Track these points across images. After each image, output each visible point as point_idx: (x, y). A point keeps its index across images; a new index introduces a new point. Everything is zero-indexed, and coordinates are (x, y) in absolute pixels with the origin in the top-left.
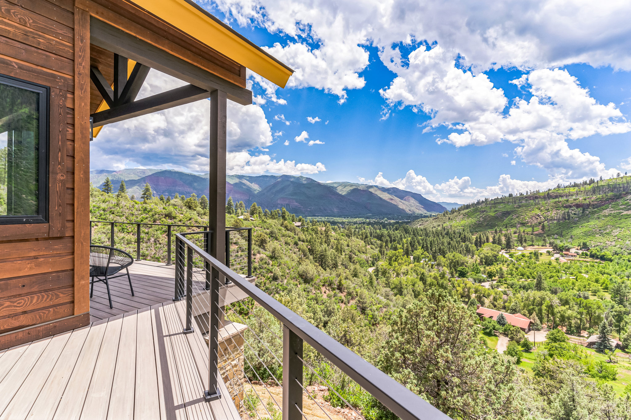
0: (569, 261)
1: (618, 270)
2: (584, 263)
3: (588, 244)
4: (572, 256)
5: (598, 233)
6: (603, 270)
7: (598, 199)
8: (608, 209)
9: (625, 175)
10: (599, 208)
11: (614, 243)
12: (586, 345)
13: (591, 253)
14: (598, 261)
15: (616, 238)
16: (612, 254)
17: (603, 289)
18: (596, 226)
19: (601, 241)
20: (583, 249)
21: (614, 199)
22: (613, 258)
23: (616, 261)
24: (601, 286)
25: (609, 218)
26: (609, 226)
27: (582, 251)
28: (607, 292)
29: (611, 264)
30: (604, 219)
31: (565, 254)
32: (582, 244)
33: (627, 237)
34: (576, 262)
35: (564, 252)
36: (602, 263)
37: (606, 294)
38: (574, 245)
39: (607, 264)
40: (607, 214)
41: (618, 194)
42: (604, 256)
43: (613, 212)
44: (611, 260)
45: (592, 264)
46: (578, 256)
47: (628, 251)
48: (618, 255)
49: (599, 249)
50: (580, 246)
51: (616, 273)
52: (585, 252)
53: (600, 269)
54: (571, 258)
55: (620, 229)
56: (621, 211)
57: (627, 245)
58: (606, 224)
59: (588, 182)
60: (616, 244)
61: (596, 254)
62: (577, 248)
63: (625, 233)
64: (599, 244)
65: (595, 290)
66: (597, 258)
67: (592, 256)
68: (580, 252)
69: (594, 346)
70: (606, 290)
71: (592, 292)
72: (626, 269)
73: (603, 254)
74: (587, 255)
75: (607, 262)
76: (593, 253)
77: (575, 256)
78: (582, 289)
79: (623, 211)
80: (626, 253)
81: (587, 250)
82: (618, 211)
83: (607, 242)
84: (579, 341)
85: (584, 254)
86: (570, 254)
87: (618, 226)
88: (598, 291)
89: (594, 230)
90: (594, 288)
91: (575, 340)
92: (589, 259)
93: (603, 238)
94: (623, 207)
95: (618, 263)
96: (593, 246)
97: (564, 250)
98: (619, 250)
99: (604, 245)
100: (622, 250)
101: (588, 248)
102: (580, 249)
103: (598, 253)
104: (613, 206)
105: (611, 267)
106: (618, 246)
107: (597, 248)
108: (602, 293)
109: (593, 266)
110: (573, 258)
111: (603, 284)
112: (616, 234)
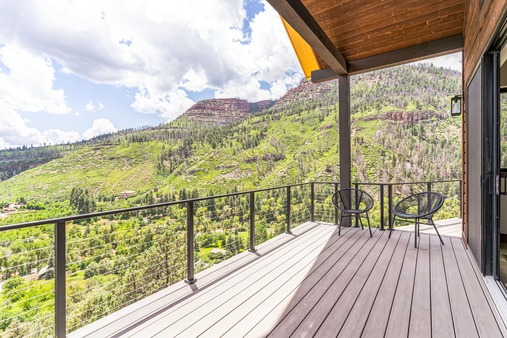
0: (10, 216)
1: (50, 214)
2: (23, 215)
3: (24, 199)
4: (11, 211)
5: (32, 189)
6: (40, 217)
7: (30, 162)
8: (39, 170)
9: (49, 145)
10: (32, 169)
11: (45, 196)
12: (37, 279)
13: (28, 206)
14: (34, 211)
15: (46, 191)
16: (44, 204)
17: (42, 231)
18: (30, 184)
19: (35, 195)
20: (21, 204)
21: (43, 162)
22: (45, 207)
23: (47, 208)
24: (40, 229)
25: (40, 177)
26: (40, 183)
27: (20, 205)
28: (45, 233)
29: (44, 211)
30: (37, 177)
31: (5, 210)
32: (19, 200)
33: (54, 190)
34: (16, 215)
35: (4, 209)
36: (38, 212)
37: (45, 234)
38: (12, 201)
39: (42, 212)
40: (39, 174)
41: (45, 158)
42: (38, 206)
43: (43, 172)
44: (44, 209)
45: (30, 214)
46: (17, 210)
47: (55, 200)
48: (48, 204)
49: (34, 202)
50: (18, 201)
51: (49, 217)
52: (22, 205)
53: (37, 217)
54: (11, 213)
55: (49, 184)
56: (49, 171)
57: (54, 195)
58: (38, 182)
59: (22, 148)
60: (47, 196)
61: (32, 206)
62: (15, 203)
63: (52, 187)
64: (33, 197)
65: (37, 234)
66: (33, 209)
67: (29, 208)
68: (19, 206)
69: (44, 276)
70: (44, 232)
71: (34, 236)
72: (55, 213)
73: (37, 204)
74: (24, 208)
75: (41, 210)
76: (30, 205)
77: (14, 210)
78: (26, 236)
79: (50, 171)
80: (54, 202)
81: (25, 204)
82: (46, 171)
83: (40, 195)
84: (32, 278)
85: (22, 208)
86: (9, 209)
87: (47, 182)
88: (39, 234)
89: (29, 187)
90: (36, 233)
91: (28, 279)
92: (27, 211)
93: (36, 192)
94: (50, 168)
95: (49, 210)
96: (29, 199)
97: (4, 207)
98: (49, 200)
99: (38, 198)
100: (51, 200)
101: (25, 202)
102: (18, 204)
103: (34, 205)
104: (43, 167)
105: (45, 214)
106: (48, 197)
107: (33, 200)
108: (41, 235)
109: (31, 216)
110: (13, 212)
111: (42, 228)
112: (46, 188)
